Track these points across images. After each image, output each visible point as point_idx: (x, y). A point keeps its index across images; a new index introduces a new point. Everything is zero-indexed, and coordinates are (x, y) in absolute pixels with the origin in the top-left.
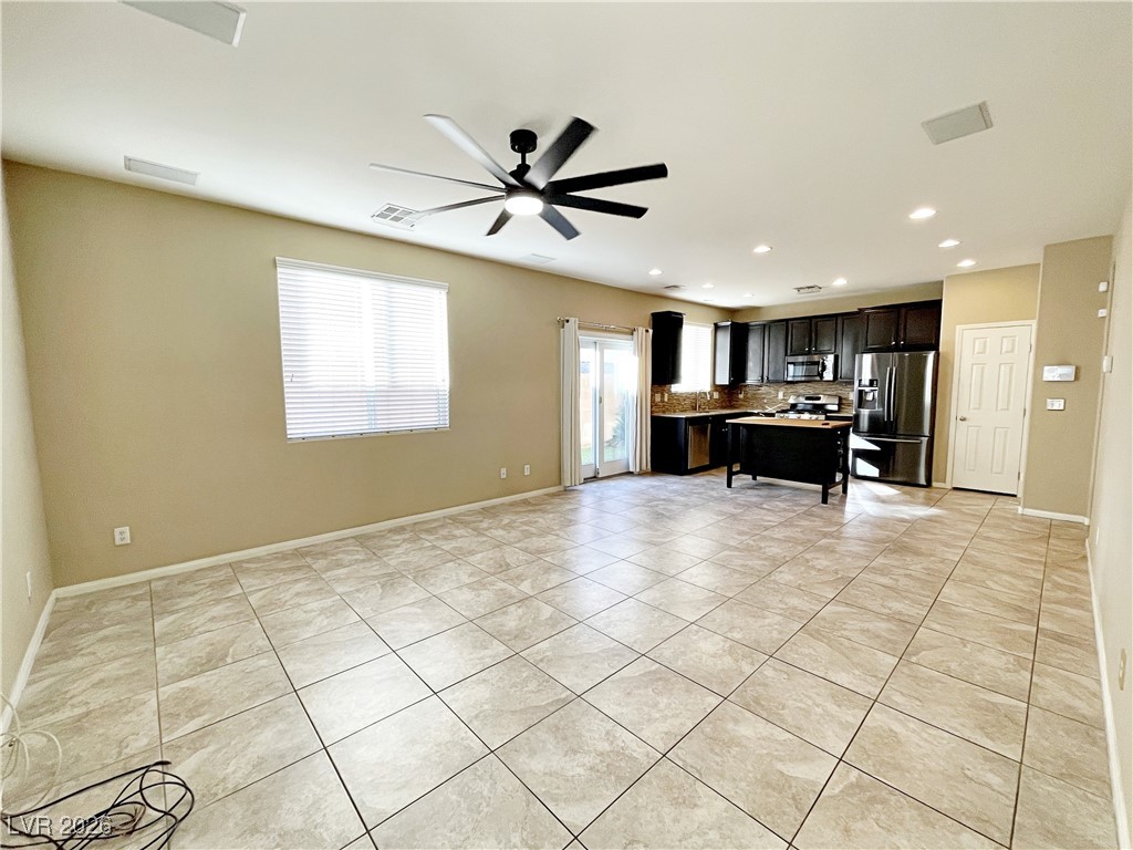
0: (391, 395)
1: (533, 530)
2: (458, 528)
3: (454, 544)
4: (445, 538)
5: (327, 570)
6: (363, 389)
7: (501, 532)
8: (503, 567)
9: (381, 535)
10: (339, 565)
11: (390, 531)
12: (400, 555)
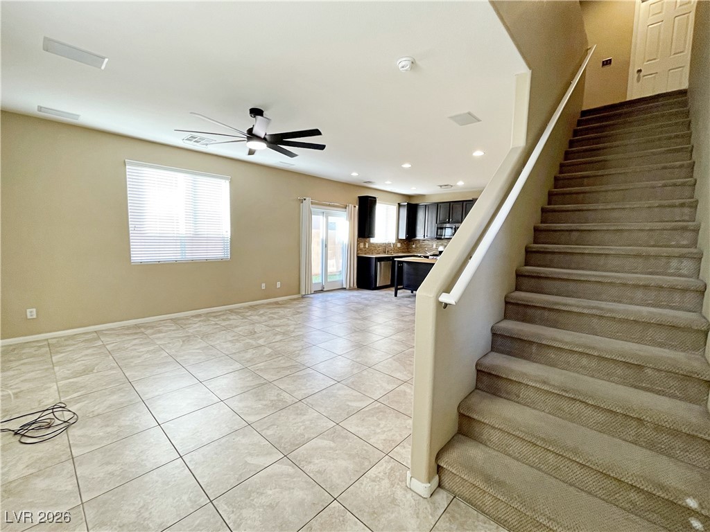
0: (195, 239)
1: (275, 316)
2: (232, 315)
3: (228, 323)
4: (224, 320)
5: (153, 334)
6: (178, 235)
7: (257, 317)
8: (253, 333)
9: (187, 318)
10: (160, 332)
11: (192, 316)
12: (196, 327)
